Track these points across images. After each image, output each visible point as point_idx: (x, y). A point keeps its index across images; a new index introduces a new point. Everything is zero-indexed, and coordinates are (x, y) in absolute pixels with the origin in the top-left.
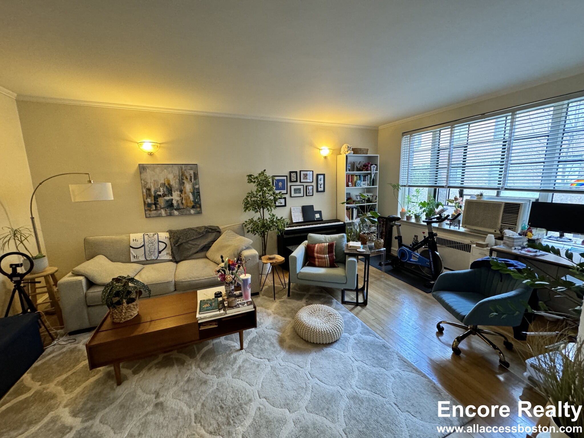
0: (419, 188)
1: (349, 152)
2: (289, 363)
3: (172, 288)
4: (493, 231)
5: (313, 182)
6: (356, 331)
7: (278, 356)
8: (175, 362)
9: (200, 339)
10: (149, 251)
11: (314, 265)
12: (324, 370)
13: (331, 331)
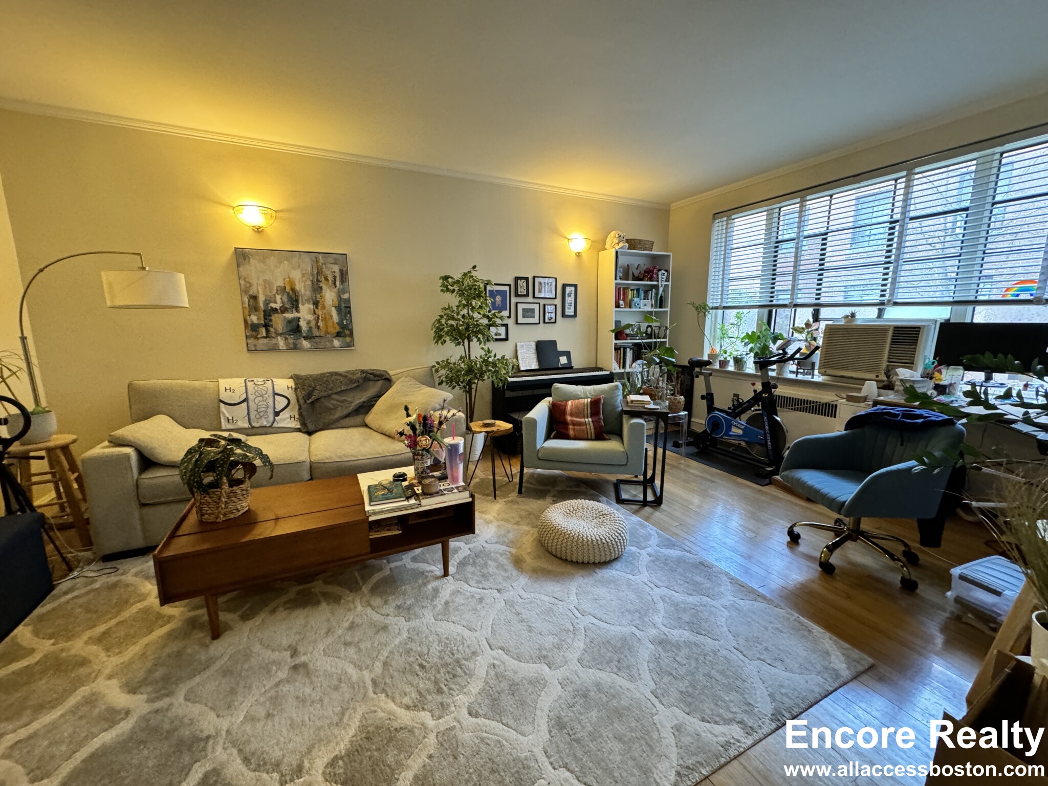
0: (741, 311)
1: (621, 245)
2: (537, 595)
3: (306, 476)
4: (873, 376)
5: (555, 298)
6: (650, 542)
7: (514, 584)
8: (321, 599)
9: (372, 552)
10: (256, 411)
11: (566, 437)
12: (603, 602)
13: (608, 540)
